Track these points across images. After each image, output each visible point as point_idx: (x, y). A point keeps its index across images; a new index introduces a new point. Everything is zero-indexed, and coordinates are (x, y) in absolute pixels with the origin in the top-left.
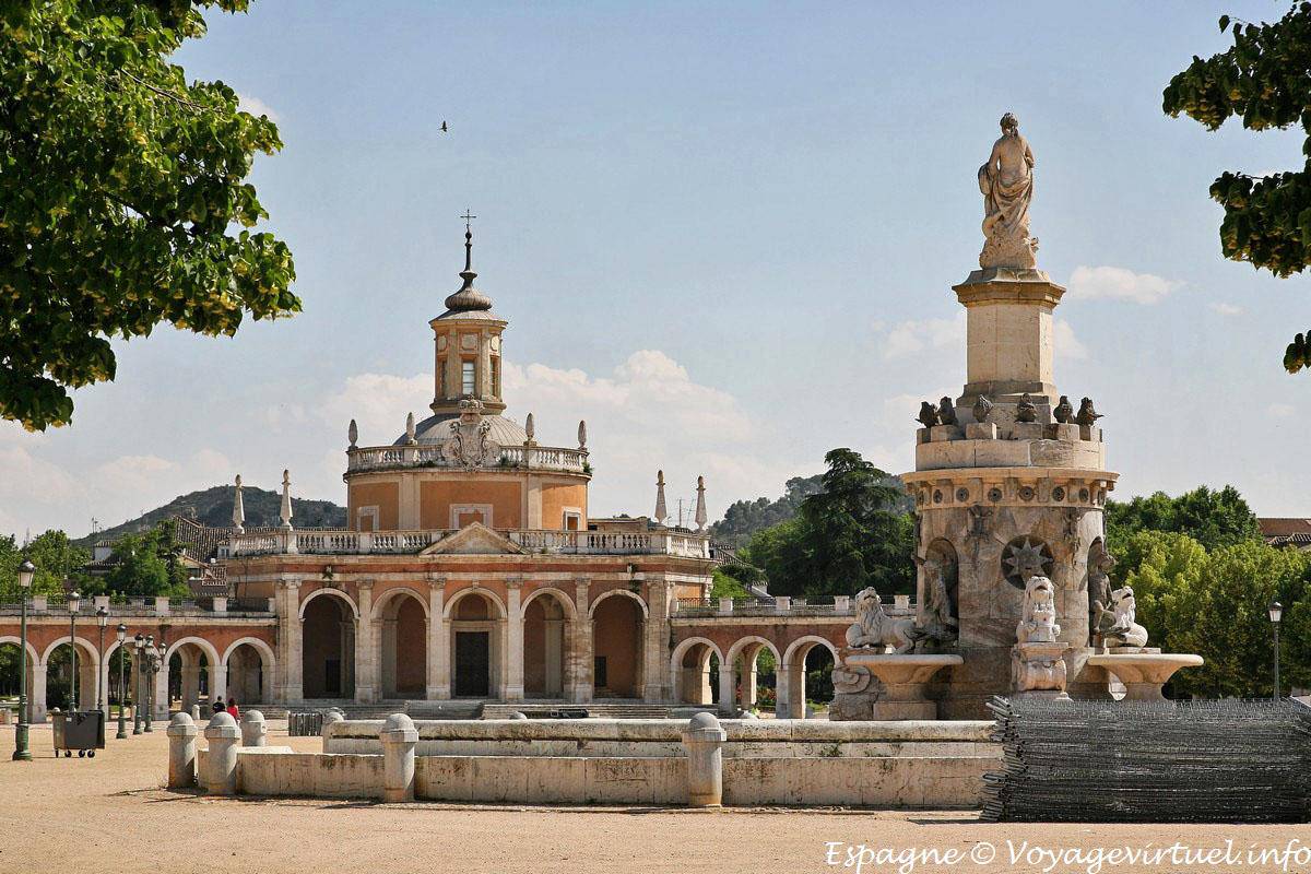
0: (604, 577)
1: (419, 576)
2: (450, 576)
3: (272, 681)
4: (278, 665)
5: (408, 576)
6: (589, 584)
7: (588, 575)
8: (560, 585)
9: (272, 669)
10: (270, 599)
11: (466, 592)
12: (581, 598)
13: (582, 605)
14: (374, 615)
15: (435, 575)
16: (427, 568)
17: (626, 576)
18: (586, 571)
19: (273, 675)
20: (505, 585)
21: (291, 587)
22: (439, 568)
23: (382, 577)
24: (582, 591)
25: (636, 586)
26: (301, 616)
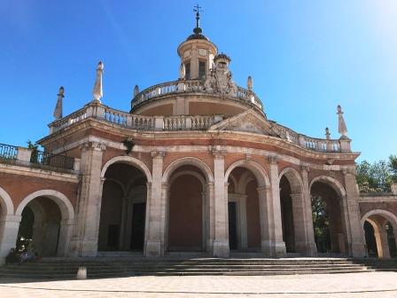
0: (315, 167)
1: (205, 148)
2: (230, 149)
3: (69, 234)
4: (76, 219)
5: (196, 149)
6: (309, 170)
8: (296, 167)
9: (70, 222)
10: (76, 159)
11: (240, 163)
12: (305, 178)
13: (306, 183)
14: (165, 179)
15: (218, 148)
16: (212, 142)
17: (327, 168)
18: (306, 161)
19: (70, 228)
20: (269, 160)
21: (96, 149)
22: (221, 142)
23: (174, 149)
24: (305, 174)
25: (331, 174)
26: (103, 175)
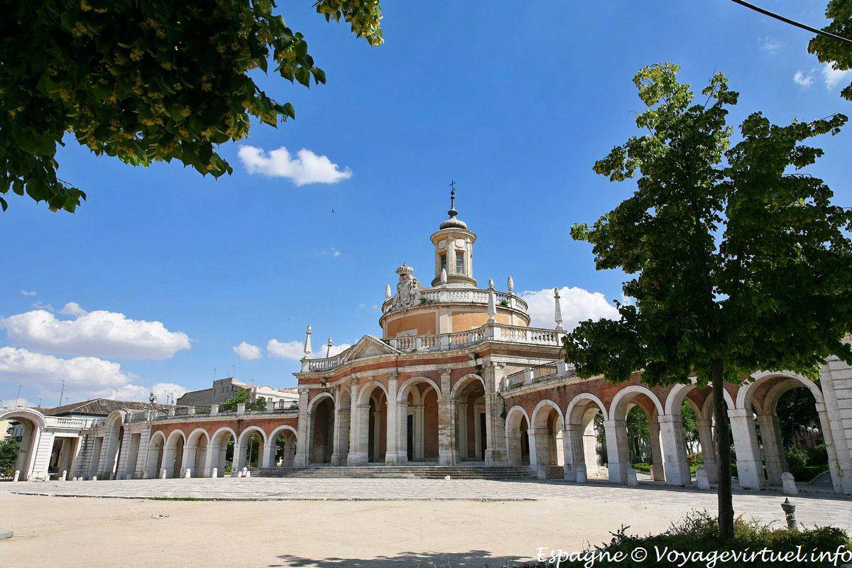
0: (460, 366)
1: (349, 377)
2: (359, 375)
6: (450, 371)
7: (449, 365)
8: (427, 374)
11: (367, 385)
12: (445, 383)
13: (445, 388)
15: (353, 375)
16: (352, 371)
17: (472, 363)
18: (447, 363)
20: (388, 376)
21: (303, 393)
22: (355, 370)
24: (445, 378)
25: (479, 369)
26: (309, 411)
